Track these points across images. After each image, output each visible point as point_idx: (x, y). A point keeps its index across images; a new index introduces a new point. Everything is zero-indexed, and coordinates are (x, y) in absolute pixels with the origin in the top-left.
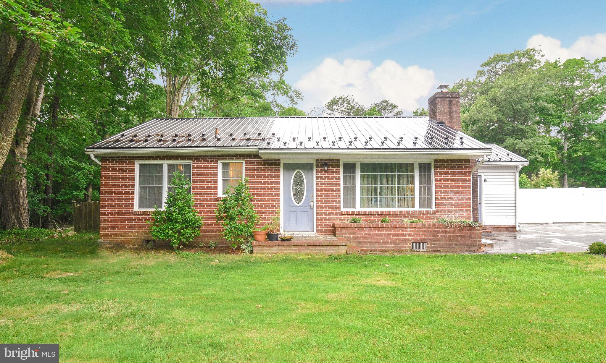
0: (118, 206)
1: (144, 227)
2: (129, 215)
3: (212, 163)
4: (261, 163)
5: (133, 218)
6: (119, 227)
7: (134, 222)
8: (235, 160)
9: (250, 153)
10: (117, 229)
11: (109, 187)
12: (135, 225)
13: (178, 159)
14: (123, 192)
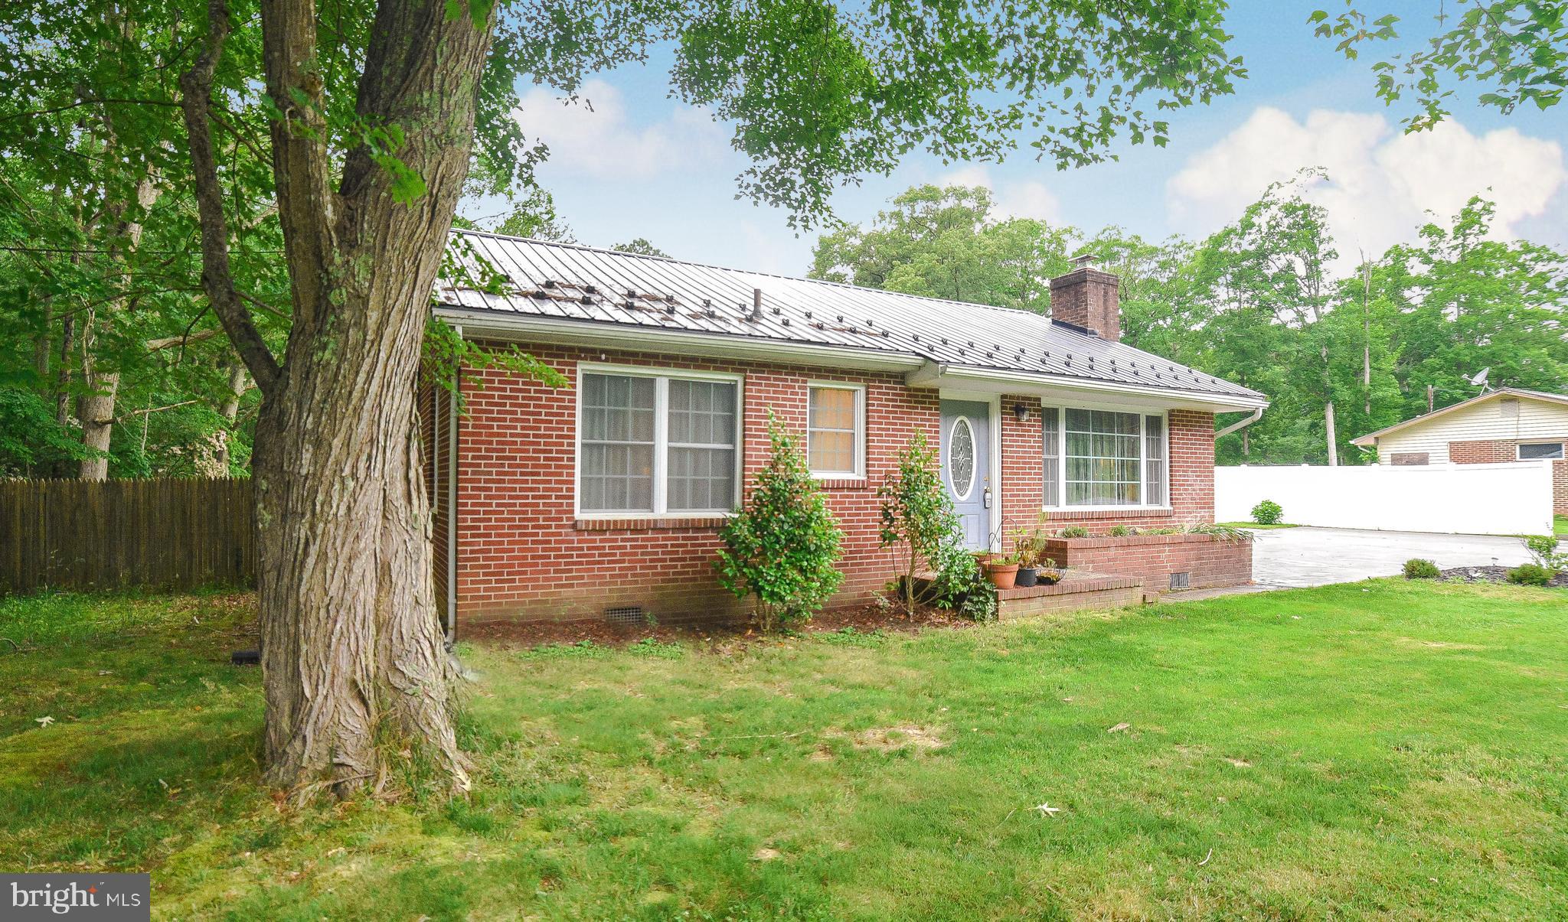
0: (521, 505)
1: (608, 569)
2: (560, 534)
3: (794, 387)
4: (902, 395)
5: (572, 542)
6: (525, 573)
7: (578, 556)
8: (831, 381)
9: (880, 367)
10: (521, 580)
11: (491, 443)
12: (581, 563)
13: (708, 368)
14: (538, 459)
